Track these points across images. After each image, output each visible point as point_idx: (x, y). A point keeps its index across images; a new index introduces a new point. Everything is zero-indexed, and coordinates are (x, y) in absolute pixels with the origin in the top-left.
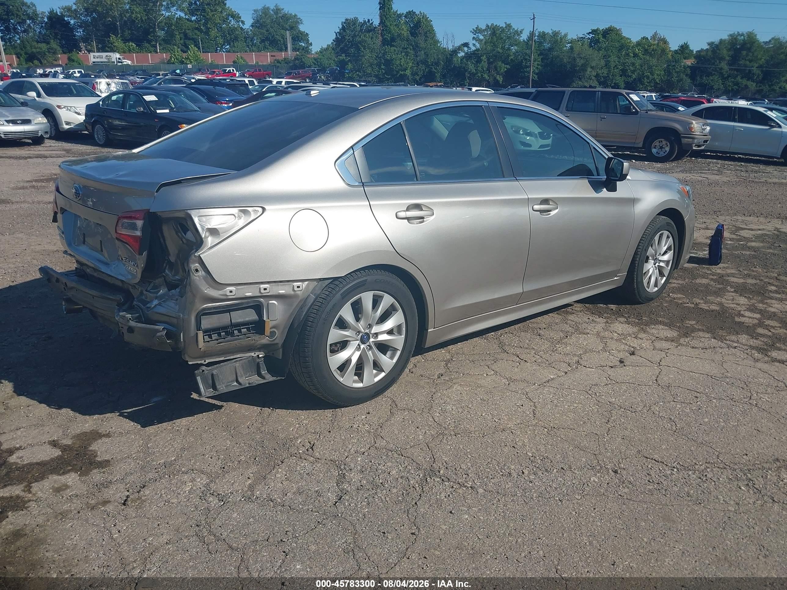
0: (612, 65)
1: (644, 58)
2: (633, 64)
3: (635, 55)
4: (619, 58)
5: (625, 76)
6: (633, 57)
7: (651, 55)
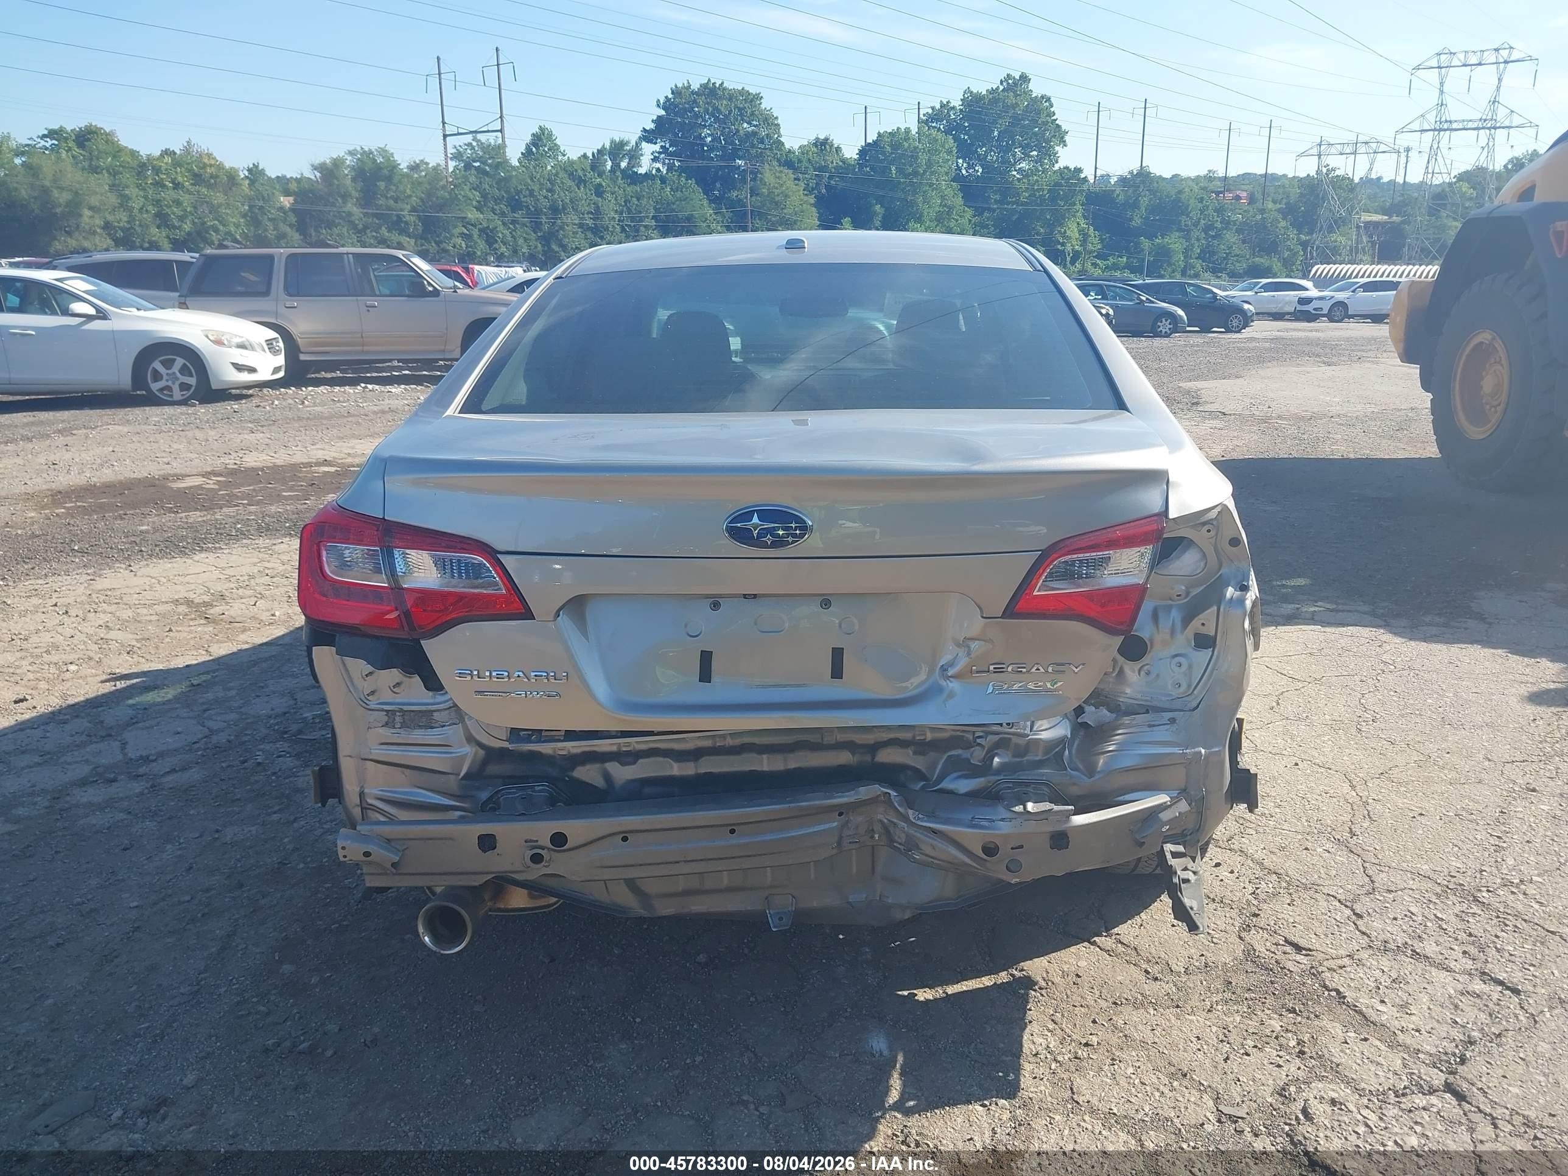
0: (136, 205)
1: (198, 192)
2: (178, 203)
3: (177, 186)
4: (144, 190)
5: (168, 226)
6: (174, 189)
7: (209, 186)
